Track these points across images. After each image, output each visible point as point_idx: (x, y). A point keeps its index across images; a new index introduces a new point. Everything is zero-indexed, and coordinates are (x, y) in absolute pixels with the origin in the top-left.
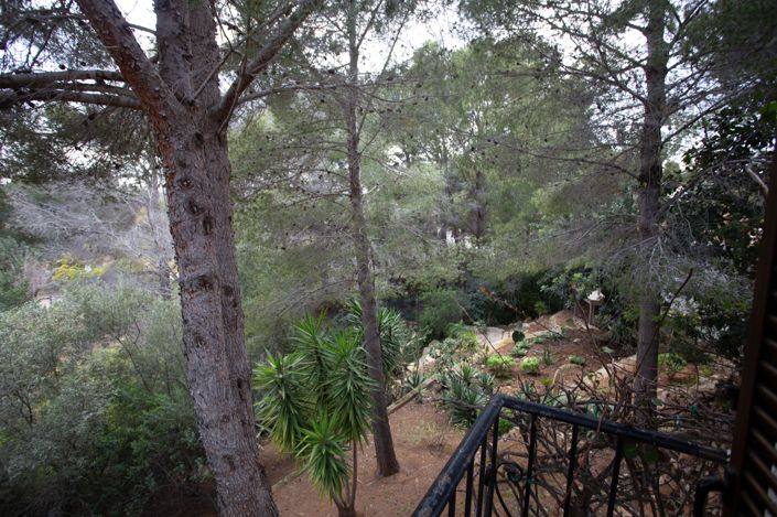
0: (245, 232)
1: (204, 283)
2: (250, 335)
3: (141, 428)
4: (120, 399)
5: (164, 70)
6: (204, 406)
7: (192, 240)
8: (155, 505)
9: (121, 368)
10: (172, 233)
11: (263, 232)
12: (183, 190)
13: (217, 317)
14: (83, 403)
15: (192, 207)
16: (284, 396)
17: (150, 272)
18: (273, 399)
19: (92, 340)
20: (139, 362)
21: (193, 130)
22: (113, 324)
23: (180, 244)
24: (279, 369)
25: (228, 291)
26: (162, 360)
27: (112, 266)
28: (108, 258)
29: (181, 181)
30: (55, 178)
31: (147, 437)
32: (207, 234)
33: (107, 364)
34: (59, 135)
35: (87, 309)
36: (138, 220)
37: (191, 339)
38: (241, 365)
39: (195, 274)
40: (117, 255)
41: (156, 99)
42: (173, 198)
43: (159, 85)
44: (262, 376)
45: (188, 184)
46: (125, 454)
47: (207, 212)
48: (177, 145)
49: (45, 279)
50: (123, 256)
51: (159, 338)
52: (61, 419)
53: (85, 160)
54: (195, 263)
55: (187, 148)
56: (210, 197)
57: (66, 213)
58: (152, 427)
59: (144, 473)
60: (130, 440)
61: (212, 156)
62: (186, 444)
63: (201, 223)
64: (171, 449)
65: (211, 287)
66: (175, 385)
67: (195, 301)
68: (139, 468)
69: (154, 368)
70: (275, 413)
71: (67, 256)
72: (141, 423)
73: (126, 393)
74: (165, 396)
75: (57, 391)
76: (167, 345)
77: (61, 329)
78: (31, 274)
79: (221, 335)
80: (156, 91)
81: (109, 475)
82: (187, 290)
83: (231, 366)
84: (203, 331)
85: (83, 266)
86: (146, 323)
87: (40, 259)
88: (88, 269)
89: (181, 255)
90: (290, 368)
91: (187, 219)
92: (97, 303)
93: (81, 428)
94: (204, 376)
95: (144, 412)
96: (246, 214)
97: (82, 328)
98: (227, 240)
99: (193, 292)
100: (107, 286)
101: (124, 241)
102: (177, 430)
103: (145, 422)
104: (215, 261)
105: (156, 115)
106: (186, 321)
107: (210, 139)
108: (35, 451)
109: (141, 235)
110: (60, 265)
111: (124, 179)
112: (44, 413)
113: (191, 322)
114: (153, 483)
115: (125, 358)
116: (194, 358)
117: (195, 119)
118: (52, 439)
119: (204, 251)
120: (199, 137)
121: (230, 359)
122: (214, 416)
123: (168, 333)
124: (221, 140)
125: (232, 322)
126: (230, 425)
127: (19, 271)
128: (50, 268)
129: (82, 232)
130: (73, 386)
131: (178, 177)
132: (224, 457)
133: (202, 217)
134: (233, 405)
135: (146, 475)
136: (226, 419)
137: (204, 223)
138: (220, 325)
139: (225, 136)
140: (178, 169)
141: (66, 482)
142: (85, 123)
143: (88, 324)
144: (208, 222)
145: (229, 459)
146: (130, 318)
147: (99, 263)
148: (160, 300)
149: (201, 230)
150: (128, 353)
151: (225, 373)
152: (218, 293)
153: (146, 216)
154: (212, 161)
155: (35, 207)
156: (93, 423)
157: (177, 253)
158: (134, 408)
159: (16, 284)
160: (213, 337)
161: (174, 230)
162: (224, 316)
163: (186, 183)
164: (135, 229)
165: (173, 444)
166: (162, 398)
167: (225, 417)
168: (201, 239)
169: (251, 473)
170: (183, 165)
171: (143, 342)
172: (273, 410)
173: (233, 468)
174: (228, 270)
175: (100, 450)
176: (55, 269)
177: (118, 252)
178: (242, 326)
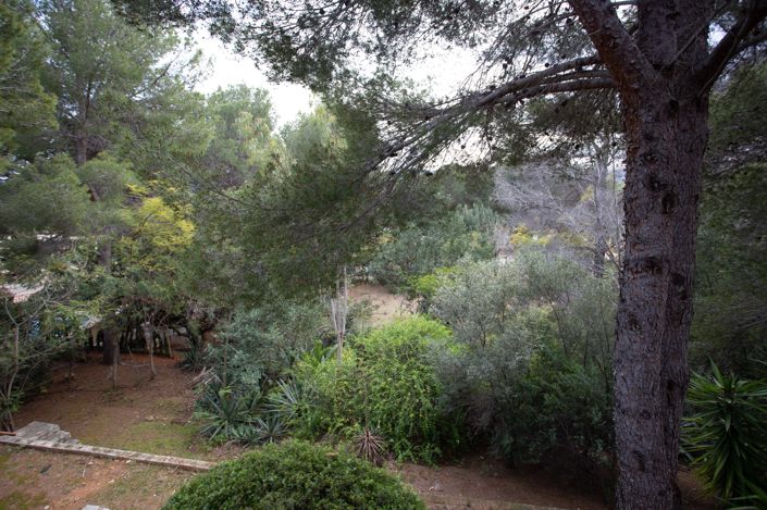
0: (709, 216)
1: (652, 265)
2: (692, 338)
3: (554, 386)
4: (544, 354)
5: (642, 40)
6: (625, 391)
7: (646, 218)
8: (551, 457)
9: (548, 328)
10: (625, 209)
11: (737, 218)
12: (645, 165)
13: (660, 304)
14: (517, 346)
15: (653, 183)
16: (728, 427)
17: (588, 248)
18: (710, 424)
19: (532, 298)
20: (564, 329)
21: (667, 97)
22: (550, 288)
23: (632, 220)
24: (728, 392)
25: (678, 279)
26: (584, 333)
27: (555, 238)
28: (552, 231)
29: (645, 155)
30: (527, 160)
31: (557, 395)
32: (666, 213)
33: (538, 321)
34: (535, 124)
35: (531, 272)
36: (583, 198)
37: (624, 320)
38: (677, 366)
39: (642, 254)
40: (561, 228)
41: (630, 72)
42: (633, 174)
43: (635, 56)
44: (699, 390)
45: (652, 159)
46: (538, 400)
47: (670, 188)
48: (645, 116)
49: (505, 242)
50: (566, 230)
51: (586, 312)
52: (501, 352)
53: (550, 143)
54: (645, 242)
55: (657, 119)
56: (676, 172)
57: (527, 190)
58: (564, 389)
59: (549, 425)
60: (544, 391)
61: (685, 124)
62: (591, 420)
63: (660, 200)
64: (576, 418)
65: (660, 271)
66: (591, 360)
67: (638, 282)
68: (546, 418)
69: (576, 337)
70: (709, 442)
71: (523, 226)
72: (555, 381)
73: (549, 350)
74: (581, 366)
75: (502, 329)
76: (591, 321)
77: (512, 283)
78: (497, 237)
79: (661, 325)
80: (631, 64)
81: (523, 412)
82: (631, 269)
83: (664, 362)
84: (640, 315)
85: (532, 235)
86: (577, 295)
87: (504, 226)
88: (535, 238)
89: (632, 233)
90: (745, 398)
91: (644, 196)
92: (541, 268)
93: (513, 365)
94: (631, 361)
95: (560, 373)
96: (715, 193)
97: (525, 285)
98: (688, 222)
99: (637, 272)
100: (549, 255)
101: (568, 217)
102: (585, 403)
103: (560, 382)
104: (670, 244)
105: (628, 89)
106: (623, 301)
107: (686, 105)
108: (483, 367)
109: (584, 212)
110: (516, 232)
111: (577, 159)
112: (491, 341)
113: (628, 302)
114: (554, 437)
115: (553, 321)
116: (624, 339)
117: (671, 85)
118: (494, 363)
119: (658, 232)
120: (673, 104)
121: (665, 354)
122: (633, 405)
123: (595, 310)
124: (701, 105)
125: (677, 316)
126: (649, 423)
127: (492, 234)
128: (509, 235)
129: (537, 206)
130: (514, 329)
131: (641, 151)
132: (635, 452)
133: (662, 194)
134: (657, 403)
135: (550, 427)
136: (646, 415)
137: (664, 200)
138: (661, 315)
139: (706, 99)
140: (644, 143)
141: (496, 399)
142: (557, 111)
143: (531, 284)
144: (669, 200)
145: (640, 458)
146: (563, 287)
147: (545, 234)
148: (592, 275)
149: (659, 208)
150: (556, 316)
151: (656, 367)
152: (666, 279)
153: (593, 194)
154: (684, 131)
155: (509, 185)
156: (521, 365)
157: (627, 230)
158: (552, 366)
159: (488, 243)
160: (651, 324)
161: (628, 205)
162: (669, 306)
163: (649, 158)
164: (579, 206)
165: (578, 413)
166: (579, 367)
167: (645, 411)
168: (657, 218)
169: (664, 487)
170: (649, 138)
171: (569, 311)
172: (706, 435)
173: (642, 469)
174: (683, 256)
175: (522, 388)
176: (512, 236)
177: (562, 225)
178: (689, 323)
